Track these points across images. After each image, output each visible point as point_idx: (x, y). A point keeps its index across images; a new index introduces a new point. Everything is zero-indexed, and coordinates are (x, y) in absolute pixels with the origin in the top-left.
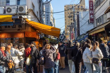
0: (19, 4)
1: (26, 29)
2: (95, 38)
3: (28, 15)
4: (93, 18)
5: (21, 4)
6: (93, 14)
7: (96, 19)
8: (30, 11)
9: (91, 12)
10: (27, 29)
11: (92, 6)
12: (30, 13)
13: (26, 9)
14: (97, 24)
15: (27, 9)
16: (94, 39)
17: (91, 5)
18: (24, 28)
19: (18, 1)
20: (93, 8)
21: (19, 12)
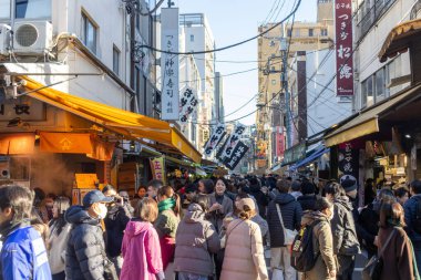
0: (22, 16)
1: (46, 120)
2: (348, 159)
3: (55, 59)
4: (352, 77)
5: (29, 14)
6: (349, 62)
7: (363, 83)
8: (66, 45)
9: (344, 53)
10: (50, 121)
11: (349, 29)
12: (68, 54)
13: (49, 34)
14: (365, 100)
15: (55, 37)
16: (344, 162)
17: (344, 24)
18: (40, 116)
19: (17, 4)
20: (350, 37)
21: (18, 48)
